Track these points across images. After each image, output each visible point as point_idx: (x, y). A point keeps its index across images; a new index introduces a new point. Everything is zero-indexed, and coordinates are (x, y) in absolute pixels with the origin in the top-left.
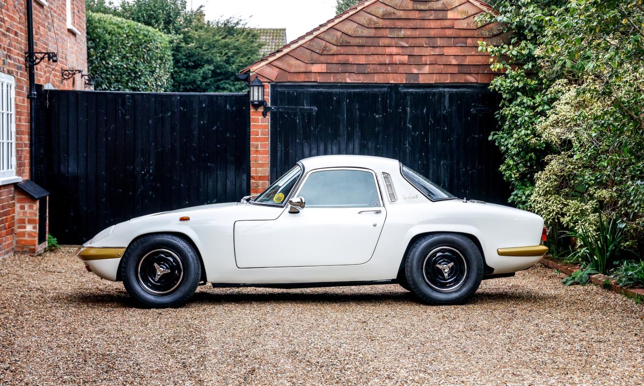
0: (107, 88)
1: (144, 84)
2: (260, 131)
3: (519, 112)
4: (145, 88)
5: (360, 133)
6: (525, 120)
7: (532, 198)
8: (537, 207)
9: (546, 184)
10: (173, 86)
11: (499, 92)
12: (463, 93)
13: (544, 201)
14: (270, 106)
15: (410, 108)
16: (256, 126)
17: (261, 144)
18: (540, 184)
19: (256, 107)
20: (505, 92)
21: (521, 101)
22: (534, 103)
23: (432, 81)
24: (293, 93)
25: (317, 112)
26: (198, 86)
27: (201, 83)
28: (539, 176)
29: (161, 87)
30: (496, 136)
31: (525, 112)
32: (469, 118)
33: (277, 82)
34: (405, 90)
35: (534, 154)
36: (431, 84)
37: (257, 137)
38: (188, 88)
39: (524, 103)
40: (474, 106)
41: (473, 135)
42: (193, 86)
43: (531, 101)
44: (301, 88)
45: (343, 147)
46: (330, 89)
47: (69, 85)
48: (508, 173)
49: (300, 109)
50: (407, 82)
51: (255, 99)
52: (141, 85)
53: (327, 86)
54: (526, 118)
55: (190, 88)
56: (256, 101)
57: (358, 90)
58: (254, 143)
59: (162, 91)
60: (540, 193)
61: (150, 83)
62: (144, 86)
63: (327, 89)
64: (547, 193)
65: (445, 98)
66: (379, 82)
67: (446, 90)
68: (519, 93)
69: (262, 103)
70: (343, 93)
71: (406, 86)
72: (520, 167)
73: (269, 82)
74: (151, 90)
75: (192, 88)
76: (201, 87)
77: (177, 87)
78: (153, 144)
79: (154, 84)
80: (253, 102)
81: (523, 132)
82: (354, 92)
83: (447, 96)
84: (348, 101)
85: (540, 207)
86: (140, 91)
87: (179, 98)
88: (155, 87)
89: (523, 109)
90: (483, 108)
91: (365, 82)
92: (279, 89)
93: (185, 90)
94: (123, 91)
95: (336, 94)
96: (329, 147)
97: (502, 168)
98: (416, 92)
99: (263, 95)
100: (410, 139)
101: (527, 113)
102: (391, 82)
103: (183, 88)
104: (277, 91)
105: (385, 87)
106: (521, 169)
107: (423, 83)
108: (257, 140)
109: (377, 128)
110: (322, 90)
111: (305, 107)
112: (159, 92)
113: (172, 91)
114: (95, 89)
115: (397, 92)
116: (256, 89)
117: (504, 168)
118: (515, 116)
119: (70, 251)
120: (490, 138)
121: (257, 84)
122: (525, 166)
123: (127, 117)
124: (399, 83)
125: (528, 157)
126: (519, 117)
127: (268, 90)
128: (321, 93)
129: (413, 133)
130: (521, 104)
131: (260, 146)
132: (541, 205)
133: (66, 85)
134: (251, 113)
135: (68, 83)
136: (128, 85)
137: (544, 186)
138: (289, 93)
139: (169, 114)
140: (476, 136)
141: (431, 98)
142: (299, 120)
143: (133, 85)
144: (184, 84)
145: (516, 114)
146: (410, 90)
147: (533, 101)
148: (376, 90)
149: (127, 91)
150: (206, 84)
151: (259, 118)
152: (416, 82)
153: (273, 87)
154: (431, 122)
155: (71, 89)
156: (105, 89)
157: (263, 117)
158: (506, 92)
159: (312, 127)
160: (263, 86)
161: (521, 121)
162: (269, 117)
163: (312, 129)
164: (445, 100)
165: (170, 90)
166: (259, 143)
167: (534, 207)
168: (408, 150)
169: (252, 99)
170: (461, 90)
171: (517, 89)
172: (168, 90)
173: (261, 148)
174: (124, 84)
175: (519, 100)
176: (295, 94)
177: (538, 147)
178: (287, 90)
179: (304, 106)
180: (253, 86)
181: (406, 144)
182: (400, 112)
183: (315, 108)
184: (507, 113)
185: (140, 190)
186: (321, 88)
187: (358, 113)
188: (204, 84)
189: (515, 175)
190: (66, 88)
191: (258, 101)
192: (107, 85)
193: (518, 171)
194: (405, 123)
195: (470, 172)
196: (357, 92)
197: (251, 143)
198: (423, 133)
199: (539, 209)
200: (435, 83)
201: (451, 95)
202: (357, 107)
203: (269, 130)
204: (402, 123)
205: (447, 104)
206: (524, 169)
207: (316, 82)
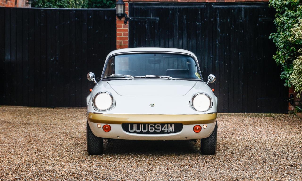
0: (42, 5)
1: (67, 3)
2: (122, 33)
3: (285, 21)
4: (68, 6)
5: (186, 34)
6: (289, 26)
7: (291, 76)
8: (294, 82)
9: (299, 67)
10: (88, 4)
11: (274, 8)
12: (254, 8)
13: (298, 78)
14: (129, 17)
15: (220, 18)
16: (121, 30)
17: (123, 42)
18: (296, 67)
19: (120, 18)
20: (277, 8)
21: (287, 13)
22: (296, 15)
23: (233, 0)
24: (144, 8)
25: (159, 21)
26: (105, 4)
27: (106, 3)
28: (296, 62)
29: (79, 5)
30: (273, 36)
31: (289, 21)
32: (258, 25)
33: (134, 2)
34: (216, 7)
35: (295, 48)
36: (233, 2)
37: (121, 37)
38: (98, 5)
39: (289, 15)
40: (261, 17)
41: (260, 36)
42: (101, 4)
43: (293, 13)
44: (149, 6)
45: (176, 43)
46: (167, 6)
47: (11, 4)
48: (278, 60)
49: (148, 19)
50: (217, 1)
51: (119, 13)
52: (65, 4)
53: (166, 4)
54: (290, 25)
55: (99, 6)
56: (120, 14)
57: (185, 7)
58: (119, 41)
59: (80, 8)
60: (296, 73)
61: (71, 2)
62: (67, 4)
63: (166, 6)
64: (300, 73)
65: (242, 11)
66: (199, 1)
67: (243, 6)
68: (286, 8)
69: (124, 15)
70: (176, 8)
71: (216, 4)
72: (286, 56)
73: (128, 2)
74: (72, 7)
75: (101, 6)
76: (106, 5)
77: (91, 5)
78: (58, 42)
79: (74, 3)
80: (118, 15)
81: (287, 34)
82: (183, 8)
83: (243, 10)
84: (179, 14)
85: (296, 82)
86: (64, 8)
87: (74, 12)
88: (74, 5)
89: (288, 19)
90: (267, 18)
91: (190, 1)
92: (135, 6)
93: (96, 7)
94: (53, 7)
95: (171, 9)
96: (167, 43)
97: (274, 57)
98: (223, 8)
99: (125, 10)
100: (219, 38)
101: (290, 21)
102: (207, 1)
103: (95, 6)
104: (133, 8)
105: (203, 4)
106: (286, 58)
107: (227, 1)
108: (121, 39)
109: (198, 31)
110: (162, 6)
111: (152, 18)
112: (78, 9)
113: (87, 8)
114: (32, 7)
115: (211, 8)
116: (119, 6)
117: (276, 57)
118: (283, 23)
119: (5, 109)
120: (270, 37)
121: (120, 3)
122: (289, 55)
123: (42, 24)
124: (212, 2)
125: (291, 50)
126: (285, 24)
127: (128, 7)
128: (162, 8)
129: (221, 34)
130: (287, 15)
131: (122, 43)
132: (296, 81)
133: (10, 4)
134: (117, 22)
135: (11, 3)
136: (56, 3)
137: (298, 68)
138: (141, 8)
139: (69, 22)
140: (262, 36)
141: (233, 11)
142: (147, 26)
143: (59, 4)
144: (95, 3)
145: (284, 22)
146: (219, 7)
147: (295, 13)
148: (197, 6)
149: (56, 8)
150: (110, 3)
151: (122, 25)
152: (223, 1)
153: (131, 5)
154: (233, 27)
155: (14, 6)
156: (41, 7)
157: (124, 24)
158: (279, 7)
159: (156, 30)
160: (124, 4)
161: (287, 27)
162: (128, 24)
163: (156, 32)
164: (242, 12)
165: (86, 7)
166: (122, 41)
167: (292, 82)
168: (218, 46)
169: (117, 13)
170: (252, 6)
171: (286, 6)
172: (85, 7)
173: (123, 44)
174: (54, 3)
175: (286, 13)
176: (145, 9)
177: (297, 44)
178: (139, 6)
179: (150, 17)
180: (118, 4)
181: (217, 42)
182: (213, 21)
183: (158, 19)
184: (278, 21)
185: (50, 71)
186: (162, 5)
187: (185, 22)
188: (108, 3)
189: (282, 61)
190: (10, 6)
191: (121, 14)
192: (41, 4)
193: (285, 59)
194: (216, 28)
195: (258, 60)
196: (185, 8)
197: (117, 41)
198: (227, 34)
199: (295, 83)
200: (235, 2)
201: (246, 9)
202: (185, 18)
203: (128, 32)
204: (214, 28)
205: (243, 15)
206: (289, 57)
207: (159, 1)
